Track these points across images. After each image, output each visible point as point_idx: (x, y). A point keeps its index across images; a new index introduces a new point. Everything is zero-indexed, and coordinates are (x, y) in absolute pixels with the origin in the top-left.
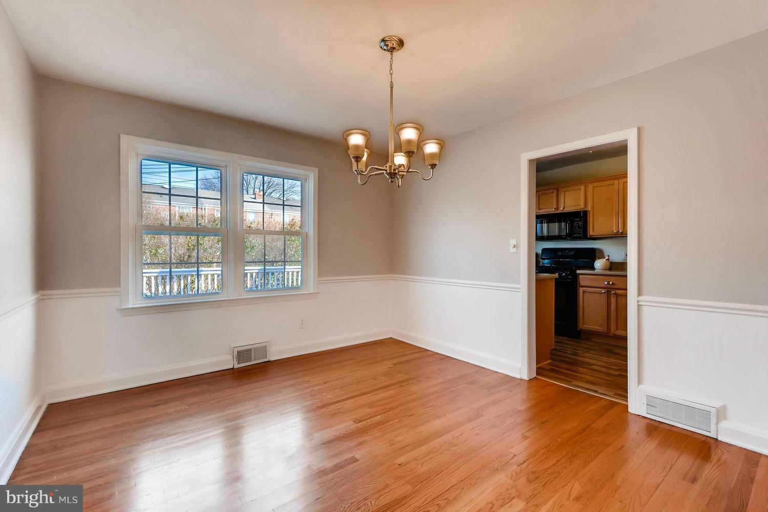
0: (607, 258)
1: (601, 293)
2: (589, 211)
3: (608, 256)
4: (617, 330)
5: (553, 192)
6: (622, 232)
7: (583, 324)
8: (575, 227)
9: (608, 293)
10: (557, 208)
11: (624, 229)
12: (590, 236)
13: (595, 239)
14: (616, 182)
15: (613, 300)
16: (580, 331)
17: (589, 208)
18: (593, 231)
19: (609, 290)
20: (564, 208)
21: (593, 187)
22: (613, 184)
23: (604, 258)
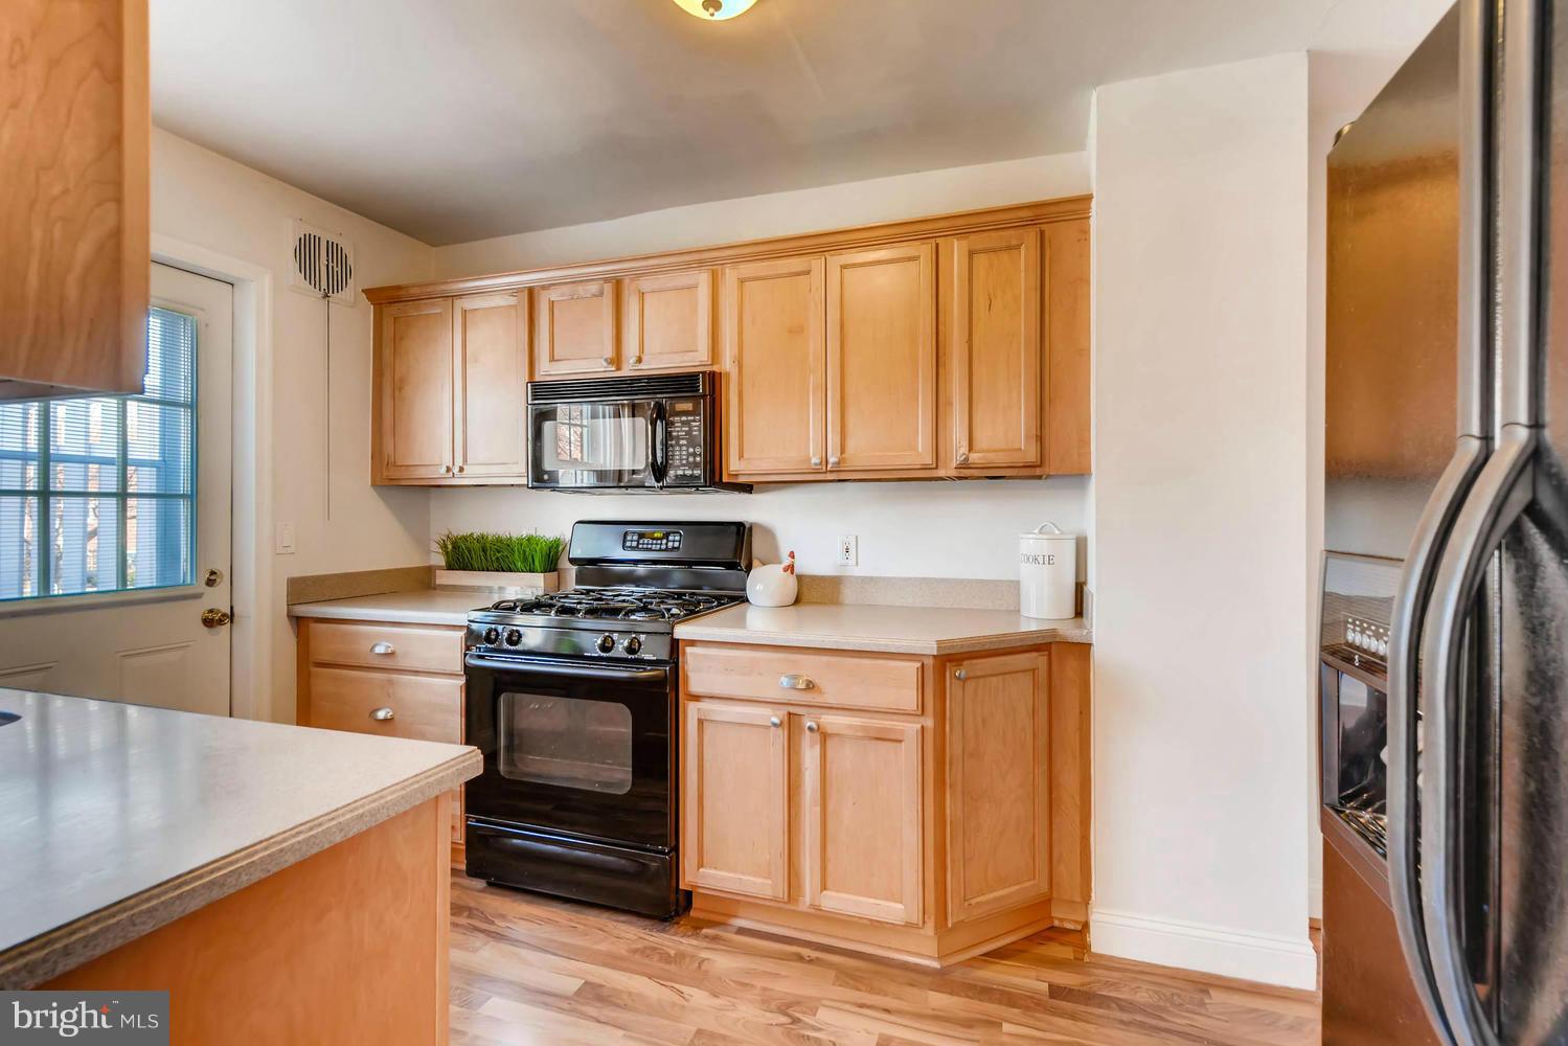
0: (787, 561)
1: (767, 727)
2: (728, 374)
3: (792, 555)
4: (824, 887)
5: (601, 294)
6: (838, 463)
7: (701, 865)
8: (678, 438)
9: (791, 723)
10: (617, 360)
11: (843, 451)
12: (729, 475)
13: (747, 488)
14: (817, 264)
15: (810, 756)
16: (689, 895)
17: (727, 365)
18: (741, 456)
19: (792, 710)
20: (640, 360)
21: (742, 281)
22: (808, 272)
23: (780, 563)
